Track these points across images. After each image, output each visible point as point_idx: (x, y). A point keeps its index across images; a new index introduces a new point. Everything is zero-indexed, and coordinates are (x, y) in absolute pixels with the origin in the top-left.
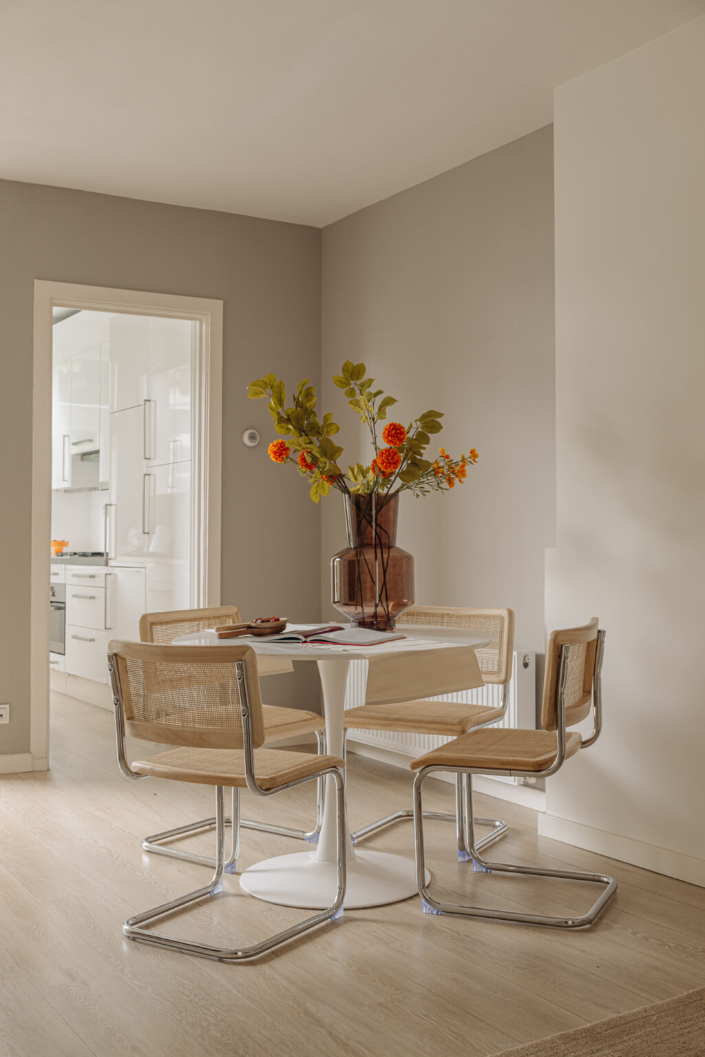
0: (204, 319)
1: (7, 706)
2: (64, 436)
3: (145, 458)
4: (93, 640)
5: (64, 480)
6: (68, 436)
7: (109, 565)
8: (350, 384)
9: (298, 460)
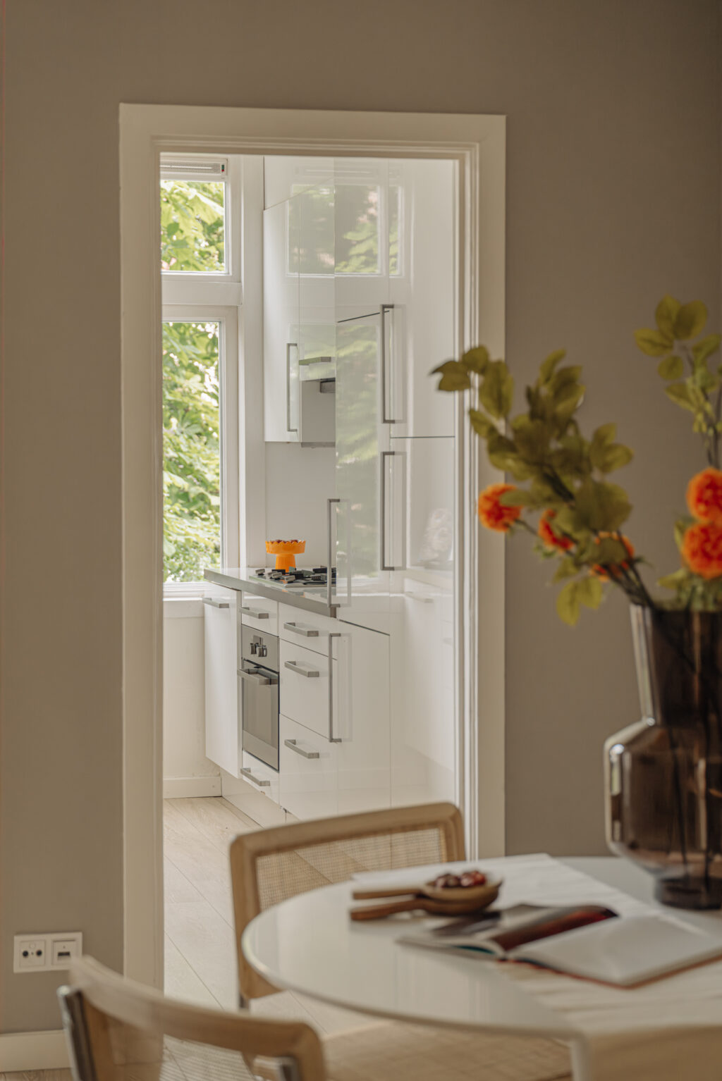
0: (468, 153)
1: (79, 936)
2: (289, 345)
3: (385, 421)
4: (317, 755)
5: (289, 430)
6: (296, 345)
7: (339, 617)
8: (671, 347)
9: (539, 527)
